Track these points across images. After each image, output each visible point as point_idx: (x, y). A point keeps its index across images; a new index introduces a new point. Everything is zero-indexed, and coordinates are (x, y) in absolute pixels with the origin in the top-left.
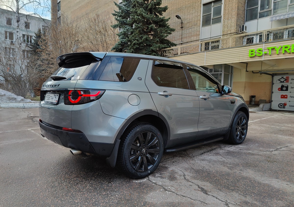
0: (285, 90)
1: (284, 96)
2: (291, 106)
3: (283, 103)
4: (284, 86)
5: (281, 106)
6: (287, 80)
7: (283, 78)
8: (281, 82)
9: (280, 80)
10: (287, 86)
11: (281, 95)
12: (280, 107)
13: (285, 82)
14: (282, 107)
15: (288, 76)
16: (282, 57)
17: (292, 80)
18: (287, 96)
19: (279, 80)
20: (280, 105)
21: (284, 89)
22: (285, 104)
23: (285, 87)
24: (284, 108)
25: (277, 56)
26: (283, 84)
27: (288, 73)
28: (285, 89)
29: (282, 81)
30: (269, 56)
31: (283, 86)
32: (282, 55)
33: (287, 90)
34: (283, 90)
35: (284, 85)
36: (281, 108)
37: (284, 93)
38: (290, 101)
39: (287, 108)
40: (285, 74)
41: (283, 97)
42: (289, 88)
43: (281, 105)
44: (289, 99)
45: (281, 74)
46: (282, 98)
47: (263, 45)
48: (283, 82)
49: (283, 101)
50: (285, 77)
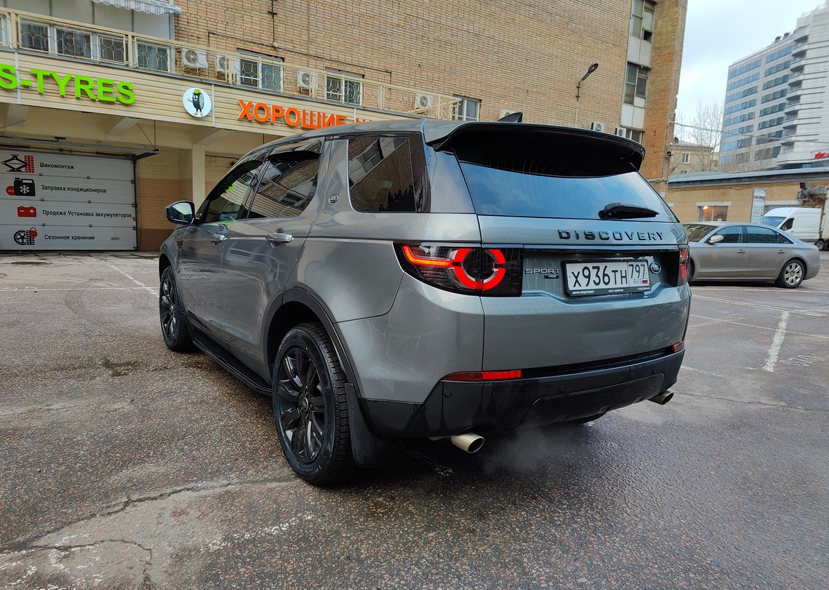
0: (27, 194)
1: (27, 210)
2: (49, 237)
3: (27, 229)
4: (24, 181)
5: (22, 238)
6: (28, 165)
7: (15, 157)
8: (13, 170)
9: (8, 163)
10: (31, 182)
11: (19, 209)
12: (20, 240)
13: (23, 169)
14: (25, 240)
15: (30, 154)
16: (72, 105)
17: (42, 165)
18: (34, 209)
19: (5, 163)
20: (19, 237)
21: (25, 189)
22: (33, 234)
23: (27, 185)
24: (31, 243)
25: (60, 100)
26: (20, 176)
27: (28, 147)
28: (28, 191)
29: (16, 166)
30: (38, 97)
31: (18, 183)
32: (75, 101)
33: (32, 193)
34: (22, 194)
35: (22, 180)
36: (23, 244)
37: (26, 202)
38: (44, 225)
39: (39, 244)
40: (21, 147)
41: (25, 212)
42: (38, 188)
43: (22, 234)
44: (41, 218)
45: (9, 146)
46: (20, 215)
47: (13, 55)
48: (18, 170)
49: (26, 224)
50: (22, 156)
